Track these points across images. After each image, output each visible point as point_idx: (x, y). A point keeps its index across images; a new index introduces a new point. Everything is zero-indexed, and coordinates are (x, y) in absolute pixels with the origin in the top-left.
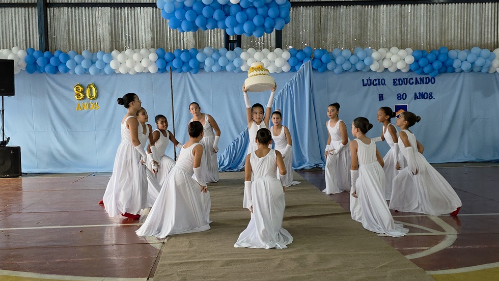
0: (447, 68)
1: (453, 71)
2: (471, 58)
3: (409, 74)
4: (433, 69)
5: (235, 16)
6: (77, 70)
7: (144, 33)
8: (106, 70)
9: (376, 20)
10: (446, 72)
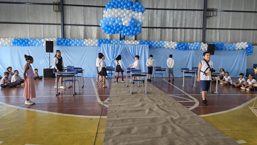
0: (186, 48)
1: (189, 49)
2: (194, 45)
3: (176, 49)
4: (183, 48)
5: (124, 30)
6: (73, 45)
7: (95, 35)
8: (82, 45)
9: (165, 33)
10: (186, 50)
